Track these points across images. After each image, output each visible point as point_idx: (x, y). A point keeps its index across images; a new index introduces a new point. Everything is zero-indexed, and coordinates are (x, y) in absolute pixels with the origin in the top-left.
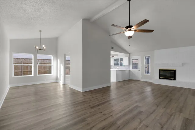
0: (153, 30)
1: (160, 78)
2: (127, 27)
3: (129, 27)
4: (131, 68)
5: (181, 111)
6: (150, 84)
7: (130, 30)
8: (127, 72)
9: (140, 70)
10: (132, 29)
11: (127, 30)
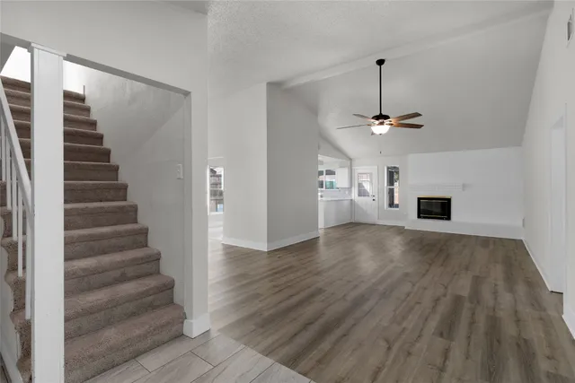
0: (422, 126)
1: (419, 217)
2: (377, 118)
3: (381, 117)
4: (354, 195)
5: (467, 268)
6: (400, 231)
7: (382, 124)
8: (346, 203)
9: (377, 199)
10: (387, 122)
11: (377, 122)
